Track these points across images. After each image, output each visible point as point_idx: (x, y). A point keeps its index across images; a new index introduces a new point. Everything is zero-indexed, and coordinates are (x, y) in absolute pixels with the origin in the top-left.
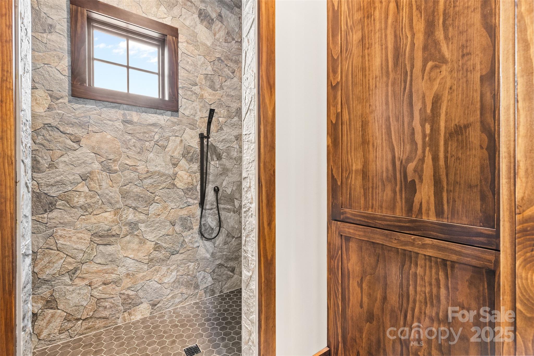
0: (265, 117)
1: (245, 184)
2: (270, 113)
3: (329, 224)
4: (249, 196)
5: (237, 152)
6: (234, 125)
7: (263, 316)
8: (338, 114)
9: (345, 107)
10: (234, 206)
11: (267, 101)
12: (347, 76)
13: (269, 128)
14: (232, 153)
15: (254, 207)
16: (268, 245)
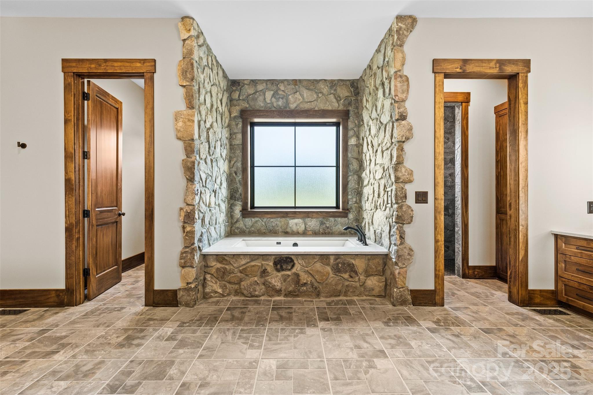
0: (464, 176)
1: (456, 199)
2: (466, 175)
3: (496, 214)
4: (458, 203)
5: (450, 183)
6: (449, 168)
7: (463, 242)
8: (499, 172)
9: (502, 169)
10: (448, 212)
11: (465, 171)
12: (502, 158)
13: (466, 181)
14: (447, 184)
15: (460, 206)
16: (465, 219)
